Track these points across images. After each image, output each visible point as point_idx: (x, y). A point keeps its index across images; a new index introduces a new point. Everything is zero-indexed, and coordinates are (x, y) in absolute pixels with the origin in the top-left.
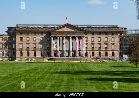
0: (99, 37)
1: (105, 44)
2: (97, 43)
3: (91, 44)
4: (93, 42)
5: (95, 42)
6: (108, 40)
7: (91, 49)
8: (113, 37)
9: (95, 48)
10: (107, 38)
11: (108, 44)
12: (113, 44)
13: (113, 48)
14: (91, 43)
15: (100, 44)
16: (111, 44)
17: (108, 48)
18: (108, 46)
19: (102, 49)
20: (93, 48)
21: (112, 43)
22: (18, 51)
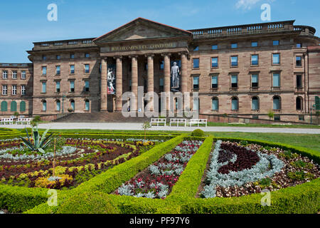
0: (233, 54)
1: (250, 73)
2: (227, 72)
3: (210, 74)
4: (215, 71)
5: (219, 70)
6: (261, 63)
7: (208, 91)
8: (276, 51)
9: (220, 86)
10: (258, 55)
11: (259, 72)
12: (278, 72)
13: (276, 84)
14: (209, 72)
15: (234, 74)
16: (271, 72)
17: (260, 84)
18: (260, 79)
19: (240, 88)
20: (215, 86)
21: (274, 68)
22: (38, 100)
